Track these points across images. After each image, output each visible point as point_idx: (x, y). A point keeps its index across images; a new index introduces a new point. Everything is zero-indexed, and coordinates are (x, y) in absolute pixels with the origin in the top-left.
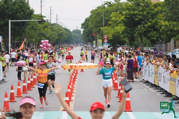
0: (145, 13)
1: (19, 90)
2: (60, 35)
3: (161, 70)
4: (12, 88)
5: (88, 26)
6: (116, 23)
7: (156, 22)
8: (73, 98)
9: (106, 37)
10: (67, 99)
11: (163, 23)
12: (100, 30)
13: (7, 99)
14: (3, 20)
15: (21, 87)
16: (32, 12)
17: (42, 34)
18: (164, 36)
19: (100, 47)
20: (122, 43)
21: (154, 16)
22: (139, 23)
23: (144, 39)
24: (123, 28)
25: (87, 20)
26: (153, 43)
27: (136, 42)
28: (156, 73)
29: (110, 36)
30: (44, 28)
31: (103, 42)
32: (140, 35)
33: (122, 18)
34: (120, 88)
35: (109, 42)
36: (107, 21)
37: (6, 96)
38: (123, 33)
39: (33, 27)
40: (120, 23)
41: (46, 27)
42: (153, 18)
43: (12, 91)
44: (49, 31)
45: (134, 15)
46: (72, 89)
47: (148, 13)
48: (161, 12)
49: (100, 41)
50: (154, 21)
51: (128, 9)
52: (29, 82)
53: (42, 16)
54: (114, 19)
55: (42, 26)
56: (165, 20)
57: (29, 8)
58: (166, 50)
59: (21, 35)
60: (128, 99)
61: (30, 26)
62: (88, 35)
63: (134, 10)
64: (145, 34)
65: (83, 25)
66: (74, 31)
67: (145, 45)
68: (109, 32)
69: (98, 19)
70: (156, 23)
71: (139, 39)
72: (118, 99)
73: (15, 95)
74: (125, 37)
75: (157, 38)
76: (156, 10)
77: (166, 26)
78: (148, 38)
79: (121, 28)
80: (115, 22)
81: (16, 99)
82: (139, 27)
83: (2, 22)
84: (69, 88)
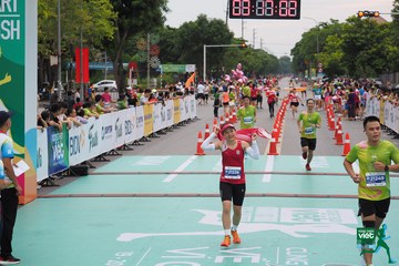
0: (369, 36)
2: (265, 63)
3: (388, 106)
4: (207, 127)
5: (298, 52)
6: (333, 49)
8: (280, 140)
9: (320, 65)
10: (274, 140)
11: (391, 48)
12: (313, 57)
13: (201, 140)
14: (197, 45)
16: (232, 35)
18: (392, 65)
19: (314, 78)
20: (340, 73)
21: (379, 40)
22: (361, 48)
23: (367, 67)
24: (342, 54)
25: (297, 45)
26: (379, 73)
27: (357, 72)
28: (382, 109)
29: (326, 64)
30: (246, 54)
31: (317, 72)
32: (363, 63)
33: (341, 42)
34: (337, 127)
35: (324, 71)
36: (322, 46)
37: (200, 136)
38: (342, 61)
39: (232, 54)
40: (338, 48)
41: (248, 53)
42: (379, 43)
43: (208, 131)
44: (252, 58)
45: (356, 38)
46: (279, 129)
47: (372, 37)
48: (388, 35)
49: (313, 70)
50: (380, 46)
51: (347, 31)
53: (243, 41)
54: (330, 43)
55: (243, 52)
56: (393, 45)
57: (228, 31)
58: (394, 82)
59: (218, 63)
60: (347, 141)
61: (229, 53)
62: (299, 63)
63: (355, 32)
64: (369, 61)
65: (292, 51)
66: (282, 59)
67: (368, 76)
68: (324, 59)
69: (311, 44)
70: (383, 48)
71: (361, 68)
72: (335, 141)
74: (343, 66)
75: (383, 66)
76: (382, 32)
77: (395, 52)
78: (373, 67)
79: (339, 55)
80: (332, 47)
82: (361, 53)
83: (195, 48)
84: (275, 127)
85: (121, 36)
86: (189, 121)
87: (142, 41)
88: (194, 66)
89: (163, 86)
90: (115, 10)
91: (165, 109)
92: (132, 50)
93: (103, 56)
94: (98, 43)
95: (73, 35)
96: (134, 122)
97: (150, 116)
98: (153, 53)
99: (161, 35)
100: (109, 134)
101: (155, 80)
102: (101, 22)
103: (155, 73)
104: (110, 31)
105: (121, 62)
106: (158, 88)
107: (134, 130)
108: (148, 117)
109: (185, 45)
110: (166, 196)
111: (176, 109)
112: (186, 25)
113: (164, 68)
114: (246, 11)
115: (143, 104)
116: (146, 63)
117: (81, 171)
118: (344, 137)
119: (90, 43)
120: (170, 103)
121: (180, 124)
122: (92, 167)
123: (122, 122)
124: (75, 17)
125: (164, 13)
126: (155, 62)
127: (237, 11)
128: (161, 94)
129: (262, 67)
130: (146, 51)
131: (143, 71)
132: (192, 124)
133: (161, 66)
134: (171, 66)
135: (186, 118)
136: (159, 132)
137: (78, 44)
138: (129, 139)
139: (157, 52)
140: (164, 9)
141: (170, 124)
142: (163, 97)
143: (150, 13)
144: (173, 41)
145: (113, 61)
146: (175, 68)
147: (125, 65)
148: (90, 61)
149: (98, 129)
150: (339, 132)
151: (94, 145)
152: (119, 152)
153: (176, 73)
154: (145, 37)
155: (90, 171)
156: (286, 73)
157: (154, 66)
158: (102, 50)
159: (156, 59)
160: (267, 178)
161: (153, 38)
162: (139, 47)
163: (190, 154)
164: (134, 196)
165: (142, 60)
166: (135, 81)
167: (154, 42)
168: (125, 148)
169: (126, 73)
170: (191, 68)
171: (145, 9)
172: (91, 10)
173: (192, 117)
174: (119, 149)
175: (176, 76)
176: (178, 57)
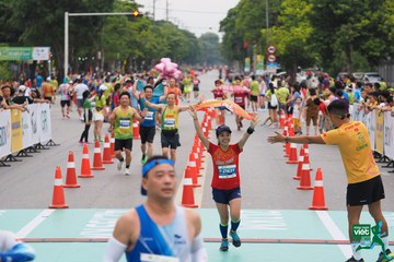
1: (85, 162)
2: (174, 45)
4: (71, 159)
5: (233, 26)
6: (294, 20)
7: (380, 18)
8: (200, 181)
9: (271, 49)
10: (189, 182)
12: (260, 35)
13: (60, 182)
14: (53, 12)
15: (90, 157)
17: (136, 42)
19: (260, 72)
21: (375, 5)
22: (343, 19)
23: (354, 54)
24: (309, 30)
25: (231, 13)
26: (374, 63)
27: (336, 61)
28: (380, 127)
29: (282, 48)
30: (140, 30)
31: (266, 62)
32: (346, 46)
33: (308, 8)
34: (301, 159)
35: (278, 60)
36: (274, 16)
37: (58, 175)
38: (309, 42)
39: (115, 29)
40: (302, 19)
41: (144, 27)
42: (374, 11)
43: (72, 165)
44: (151, 36)
46: (199, 162)
49: (259, 58)
50: (375, 15)
52: (108, 145)
53: (135, 6)
54: (289, 11)
55: (135, 25)
59: (90, 44)
60: (319, 184)
61: (110, 26)
62: (234, 46)
64: (357, 43)
65: (222, 24)
66: (203, 37)
67: (356, 68)
68: (278, 39)
69: (255, 11)
70: (380, 20)
71: (343, 54)
72: (298, 184)
73: (78, 173)
74: (312, 50)
75: (381, 52)
78: (363, 52)
79: (303, 31)
80: (292, 17)
81: (79, 182)
82: (343, 28)
83: (50, 18)
84: (192, 158)
86: (37, 148)
88: (46, 50)
109: (31, 13)
111: (16, 126)
118: (313, 175)
121: (25, 153)
134: (7, 49)
135: (33, 143)
141: (3, 153)
146: (14, 53)
150: (305, 167)
153: (14, 62)
156: (211, 63)
163: (40, 206)
170: (41, 54)
173: (44, 141)
175: (15, 68)
176: (19, 33)
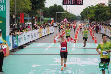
2: (73, 17)
3: (107, 29)
5: (82, 14)
6: (92, 13)
8: (77, 39)
9: (88, 18)
10: (75, 39)
11: (108, 13)
12: (86, 16)
16: (64, 9)
18: (108, 18)
19: (86, 22)
20: (94, 20)
21: (105, 11)
22: (100, 13)
23: (101, 19)
24: (94, 15)
25: (82, 12)
26: (104, 20)
27: (98, 20)
28: (105, 30)
29: (90, 18)
31: (87, 20)
32: (100, 17)
33: (94, 12)
35: (89, 20)
36: (89, 13)
38: (94, 17)
41: (68, 15)
44: (69, 16)
45: (98, 11)
46: (77, 36)
47: (103, 10)
48: (107, 10)
51: (96, 9)
53: (67, 11)
56: (108, 12)
57: (62, 8)
58: (109, 23)
59: (60, 17)
60: (96, 39)
61: (63, 14)
62: (82, 17)
63: (98, 9)
64: (102, 17)
65: (80, 14)
66: (77, 16)
67: (102, 21)
68: (89, 16)
69: (86, 12)
70: (106, 13)
72: (92, 39)
75: (106, 18)
76: (105, 9)
77: (109, 14)
82: (100, 15)
83: (53, 13)
85: (33, 10)
87: (39, 11)
89: (45, 24)
90: (31, 3)
91: (45, 30)
92: (36, 14)
93: (28, 15)
94: (26, 12)
95: (19, 10)
96: (36, 34)
97: (41, 32)
98: (42, 14)
99: (44, 10)
100: (29, 37)
101: (42, 22)
102: (27, 6)
103: (42, 20)
104: (30, 8)
105: (33, 17)
106: (43, 24)
107: (36, 36)
108: (40, 32)
109: (51, 12)
110: (45, 54)
111: (48, 30)
112: (51, 7)
113: (45, 19)
114: (68, 3)
115: (39, 29)
116: (40, 17)
117: (22, 47)
119: (24, 12)
120: (46, 29)
121: (50, 34)
122: (25, 46)
123: (33, 34)
124: (20, 5)
125: (45, 4)
126: (42, 17)
127: (65, 3)
128: (44, 26)
129: (72, 18)
130: (40, 14)
131: (39, 19)
132: (52, 34)
133: (44, 18)
135: (51, 33)
136: (43, 37)
137: (21, 12)
138: (35, 39)
139: (43, 14)
140: (45, 2)
141: (46, 34)
142: (44, 27)
143: (41, 4)
144: (47, 11)
145: (31, 17)
146: (48, 19)
147: (34, 18)
148: (24, 17)
149: (26, 36)
150: (94, 37)
151: (25, 40)
152: (32, 42)
153: (48, 20)
154: (40, 10)
155: (24, 47)
156: (79, 20)
157: (42, 18)
158: (27, 14)
159: (42, 16)
160: (73, 49)
161: (42, 10)
162: (38, 13)
163: (52, 43)
164: (36, 54)
165: (39, 17)
166: (37, 22)
167: (42, 11)
168: (34, 41)
169: (34, 20)
170: (52, 19)
171: (40, 2)
172: (25, 3)
173: (53, 32)
174: (32, 41)
175: (48, 21)
176: (49, 16)
